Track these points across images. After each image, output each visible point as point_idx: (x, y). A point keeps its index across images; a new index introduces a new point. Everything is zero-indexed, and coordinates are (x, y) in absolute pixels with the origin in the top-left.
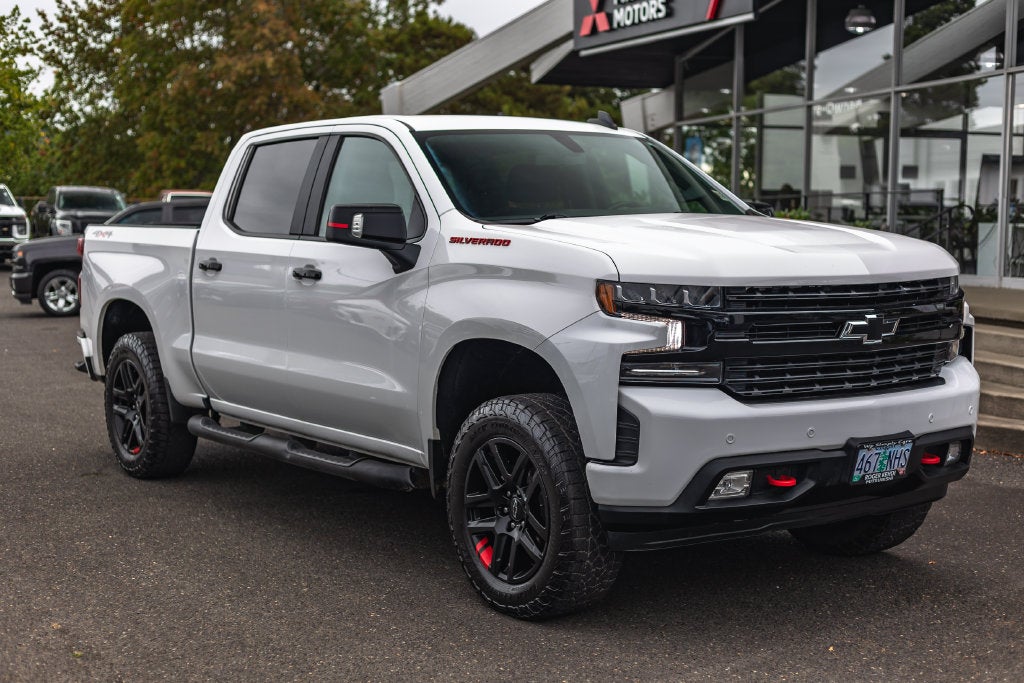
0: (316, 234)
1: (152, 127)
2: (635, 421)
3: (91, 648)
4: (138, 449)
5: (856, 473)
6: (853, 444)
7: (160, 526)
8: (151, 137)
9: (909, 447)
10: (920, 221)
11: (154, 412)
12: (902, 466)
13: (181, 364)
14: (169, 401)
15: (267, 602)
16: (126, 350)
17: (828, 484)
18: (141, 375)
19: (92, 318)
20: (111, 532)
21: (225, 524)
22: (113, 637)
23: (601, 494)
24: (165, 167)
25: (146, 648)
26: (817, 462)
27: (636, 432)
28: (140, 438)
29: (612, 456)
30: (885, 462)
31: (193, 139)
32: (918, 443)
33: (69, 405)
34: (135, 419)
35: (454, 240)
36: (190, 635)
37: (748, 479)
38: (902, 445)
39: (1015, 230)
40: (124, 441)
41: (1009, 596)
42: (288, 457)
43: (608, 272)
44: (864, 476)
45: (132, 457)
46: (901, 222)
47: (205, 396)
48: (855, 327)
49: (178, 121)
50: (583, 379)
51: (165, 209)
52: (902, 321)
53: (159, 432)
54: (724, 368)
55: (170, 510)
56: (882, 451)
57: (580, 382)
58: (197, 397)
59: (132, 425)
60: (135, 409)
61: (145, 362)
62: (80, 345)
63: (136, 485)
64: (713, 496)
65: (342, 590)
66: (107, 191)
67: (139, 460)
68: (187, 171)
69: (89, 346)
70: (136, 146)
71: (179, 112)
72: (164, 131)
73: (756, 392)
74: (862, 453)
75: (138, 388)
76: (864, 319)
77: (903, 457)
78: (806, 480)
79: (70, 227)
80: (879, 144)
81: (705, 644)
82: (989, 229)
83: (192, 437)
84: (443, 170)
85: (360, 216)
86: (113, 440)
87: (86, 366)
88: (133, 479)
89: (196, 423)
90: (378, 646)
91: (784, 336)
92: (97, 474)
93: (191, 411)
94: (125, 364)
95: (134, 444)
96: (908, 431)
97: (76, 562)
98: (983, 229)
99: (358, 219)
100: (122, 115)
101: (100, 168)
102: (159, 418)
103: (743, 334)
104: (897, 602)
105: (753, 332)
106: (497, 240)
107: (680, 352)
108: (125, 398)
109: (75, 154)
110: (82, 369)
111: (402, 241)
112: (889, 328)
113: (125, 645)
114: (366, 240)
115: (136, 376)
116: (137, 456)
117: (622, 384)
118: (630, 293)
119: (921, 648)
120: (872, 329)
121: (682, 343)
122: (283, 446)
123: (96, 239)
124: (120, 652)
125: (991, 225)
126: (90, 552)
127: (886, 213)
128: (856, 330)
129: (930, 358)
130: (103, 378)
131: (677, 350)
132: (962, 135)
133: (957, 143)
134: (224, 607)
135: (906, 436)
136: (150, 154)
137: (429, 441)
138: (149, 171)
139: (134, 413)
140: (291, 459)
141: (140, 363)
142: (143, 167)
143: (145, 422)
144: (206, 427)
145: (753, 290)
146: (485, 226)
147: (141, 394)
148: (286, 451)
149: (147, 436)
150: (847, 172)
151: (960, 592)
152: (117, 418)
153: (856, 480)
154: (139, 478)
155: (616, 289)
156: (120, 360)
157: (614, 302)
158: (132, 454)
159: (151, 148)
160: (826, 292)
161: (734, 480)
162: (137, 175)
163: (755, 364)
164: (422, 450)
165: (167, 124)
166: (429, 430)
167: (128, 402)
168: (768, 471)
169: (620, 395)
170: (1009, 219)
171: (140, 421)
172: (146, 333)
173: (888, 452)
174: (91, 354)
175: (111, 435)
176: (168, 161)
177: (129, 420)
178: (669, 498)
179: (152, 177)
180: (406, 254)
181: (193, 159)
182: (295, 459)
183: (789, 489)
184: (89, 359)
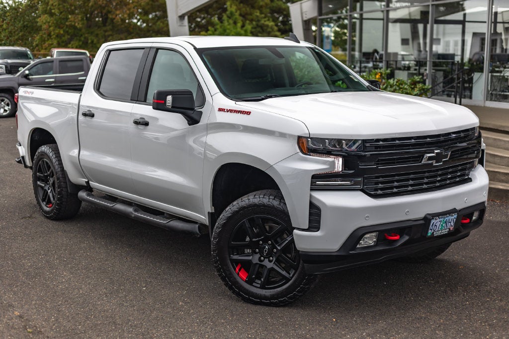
0: (145, 101)
1: (45, 12)
2: (319, 209)
3: (36, 327)
4: (51, 205)
5: (430, 231)
6: (429, 217)
7: (65, 250)
8: (45, 18)
9: (455, 216)
10: (444, 71)
11: (59, 187)
12: (452, 226)
13: (73, 164)
14: (67, 182)
15: (126, 296)
16: (44, 154)
17: (415, 237)
18: (52, 168)
19: (24, 136)
20: (40, 255)
21: (99, 248)
22: (47, 320)
23: (301, 246)
24: (52, 33)
25: (65, 326)
26: (410, 227)
27: (319, 215)
28: (52, 199)
29: (307, 227)
30: (444, 225)
31: (67, 19)
32: (460, 213)
33: (11, 174)
34: (49, 189)
35: (220, 110)
36: (87, 318)
37: (376, 236)
38: (452, 216)
39: (492, 76)
40: (43, 200)
41: (501, 287)
42: (133, 216)
43: (304, 132)
44: (433, 233)
45: (48, 209)
46: (434, 71)
47: (87, 180)
48: (429, 157)
49: (59, 9)
50: (288, 182)
51: (55, 62)
52: (452, 152)
53: (62, 197)
54: (363, 181)
55: (70, 239)
56: (442, 220)
57: (287, 184)
58: (83, 181)
59: (47, 192)
60: (49, 184)
61: (54, 160)
62: (18, 149)
63: (51, 224)
64: (358, 246)
65: (163, 288)
66: (24, 49)
67: (52, 210)
68: (64, 36)
69: (23, 151)
70: (37, 22)
71: (59, 5)
72: (51, 15)
73: (380, 192)
74: (433, 221)
75: (50, 174)
76: (433, 153)
77: (452, 222)
78: (404, 236)
79: (4, 68)
80: (421, 27)
81: (352, 319)
82: (479, 76)
83: (79, 201)
84: (212, 70)
85: (171, 96)
86: (37, 200)
87: (22, 161)
88: (49, 221)
89: (82, 194)
90: (185, 323)
91: (394, 163)
92: (30, 217)
93: (80, 187)
94: (43, 161)
95: (49, 202)
96: (455, 208)
97: (24, 273)
98: (476, 76)
99: (169, 98)
100: (29, 5)
101: (18, 34)
102: (62, 190)
103: (373, 163)
104: (445, 292)
105: (378, 163)
106: (244, 112)
107: (341, 173)
108: (44, 178)
109: (4, 26)
110: (19, 162)
111: (193, 109)
112: (446, 156)
113: (54, 325)
114: (174, 109)
115: (49, 167)
116: (51, 209)
117: (312, 190)
118: (315, 143)
119: (460, 319)
120: (438, 158)
121: (342, 169)
122: (130, 210)
123: (25, 95)
124: (52, 329)
125: (480, 74)
126: (31, 266)
127: (426, 66)
128: (430, 158)
129: (465, 169)
130: (31, 168)
131: (340, 172)
132: (463, 22)
133: (460, 26)
134: (103, 300)
135: (454, 211)
136: (44, 27)
137: (209, 213)
138: (44, 36)
139: (48, 186)
140: (134, 217)
141: (51, 160)
142: (41, 33)
143: (54, 192)
144: (88, 198)
145: (378, 140)
146: (237, 103)
147: (52, 177)
148: (132, 213)
149: (56, 199)
150: (405, 42)
151: (477, 285)
152: (39, 188)
153: (429, 234)
154: (52, 220)
155: (308, 141)
156: (40, 159)
157: (307, 148)
158: (48, 207)
159: (45, 23)
160: (415, 140)
161: (368, 237)
162: (37, 38)
163: (379, 178)
164: (205, 217)
165: (53, 11)
166: (208, 207)
167: (45, 180)
168: (385, 233)
169: (311, 196)
170: (489, 71)
171: (52, 190)
172: (54, 145)
173: (445, 220)
174: (24, 155)
175: (37, 197)
176: (54, 30)
177: (45, 190)
178: (336, 248)
179: (46, 39)
180: (195, 116)
181: (67, 29)
182: (137, 218)
183: (396, 241)
184: (23, 157)
